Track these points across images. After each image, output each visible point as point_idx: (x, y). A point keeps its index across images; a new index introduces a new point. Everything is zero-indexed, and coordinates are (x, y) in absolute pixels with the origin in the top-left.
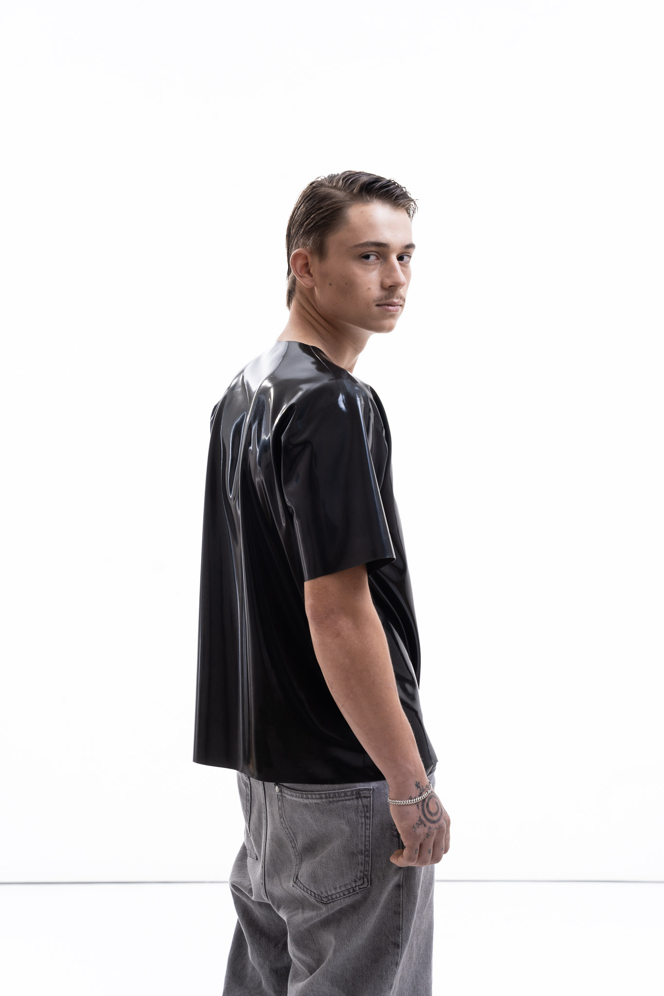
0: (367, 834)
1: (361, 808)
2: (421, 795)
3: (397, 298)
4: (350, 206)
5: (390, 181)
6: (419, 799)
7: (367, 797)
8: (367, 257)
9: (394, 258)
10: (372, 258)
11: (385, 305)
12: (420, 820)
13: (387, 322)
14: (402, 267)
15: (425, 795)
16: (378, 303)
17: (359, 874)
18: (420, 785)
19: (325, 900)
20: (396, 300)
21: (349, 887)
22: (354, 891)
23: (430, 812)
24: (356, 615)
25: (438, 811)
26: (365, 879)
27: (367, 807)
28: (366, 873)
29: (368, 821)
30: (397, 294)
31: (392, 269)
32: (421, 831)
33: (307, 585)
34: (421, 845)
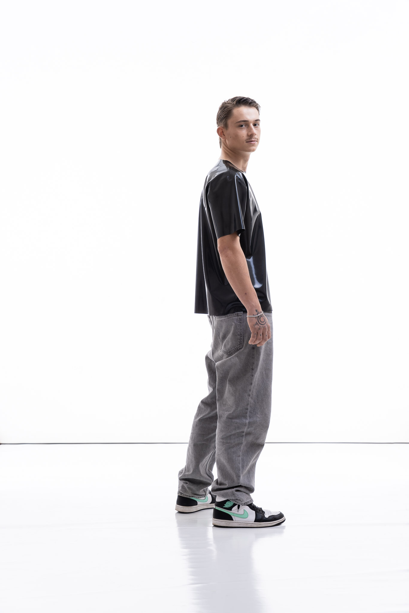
0: (241, 329)
1: (238, 319)
2: (257, 314)
3: (254, 139)
4: (233, 109)
5: (247, 98)
6: (257, 316)
7: (240, 316)
8: (242, 126)
9: (252, 125)
10: (244, 126)
11: (249, 142)
12: (256, 323)
13: (252, 148)
14: (256, 128)
15: (259, 315)
16: (247, 141)
17: (238, 343)
18: (258, 311)
19: (229, 353)
20: (253, 139)
21: (236, 348)
22: (237, 349)
23: (261, 321)
24: (233, 249)
25: (264, 321)
26: (241, 345)
27: (241, 319)
28: (241, 343)
29: (241, 324)
30: (254, 137)
31: (251, 129)
32: (257, 326)
33: (218, 240)
34: (257, 333)
